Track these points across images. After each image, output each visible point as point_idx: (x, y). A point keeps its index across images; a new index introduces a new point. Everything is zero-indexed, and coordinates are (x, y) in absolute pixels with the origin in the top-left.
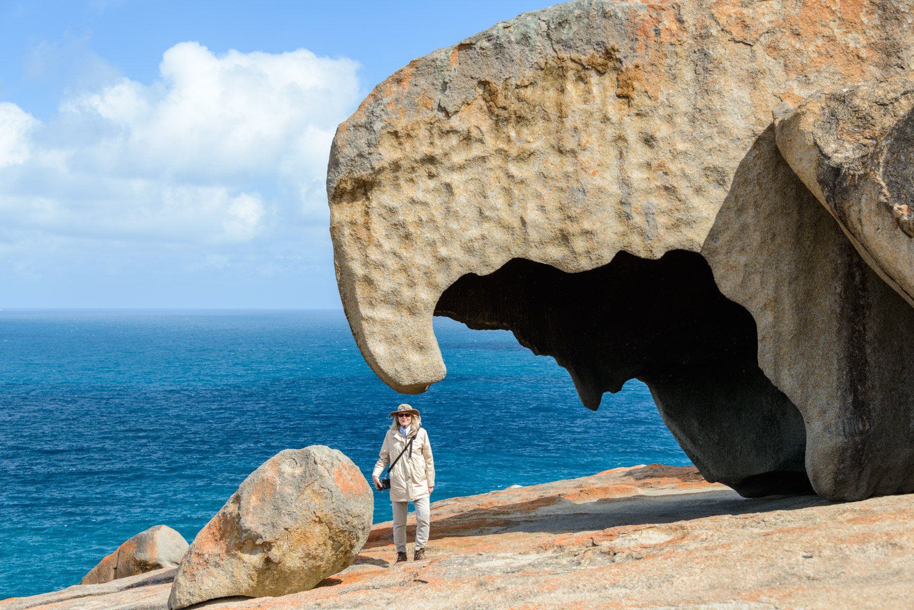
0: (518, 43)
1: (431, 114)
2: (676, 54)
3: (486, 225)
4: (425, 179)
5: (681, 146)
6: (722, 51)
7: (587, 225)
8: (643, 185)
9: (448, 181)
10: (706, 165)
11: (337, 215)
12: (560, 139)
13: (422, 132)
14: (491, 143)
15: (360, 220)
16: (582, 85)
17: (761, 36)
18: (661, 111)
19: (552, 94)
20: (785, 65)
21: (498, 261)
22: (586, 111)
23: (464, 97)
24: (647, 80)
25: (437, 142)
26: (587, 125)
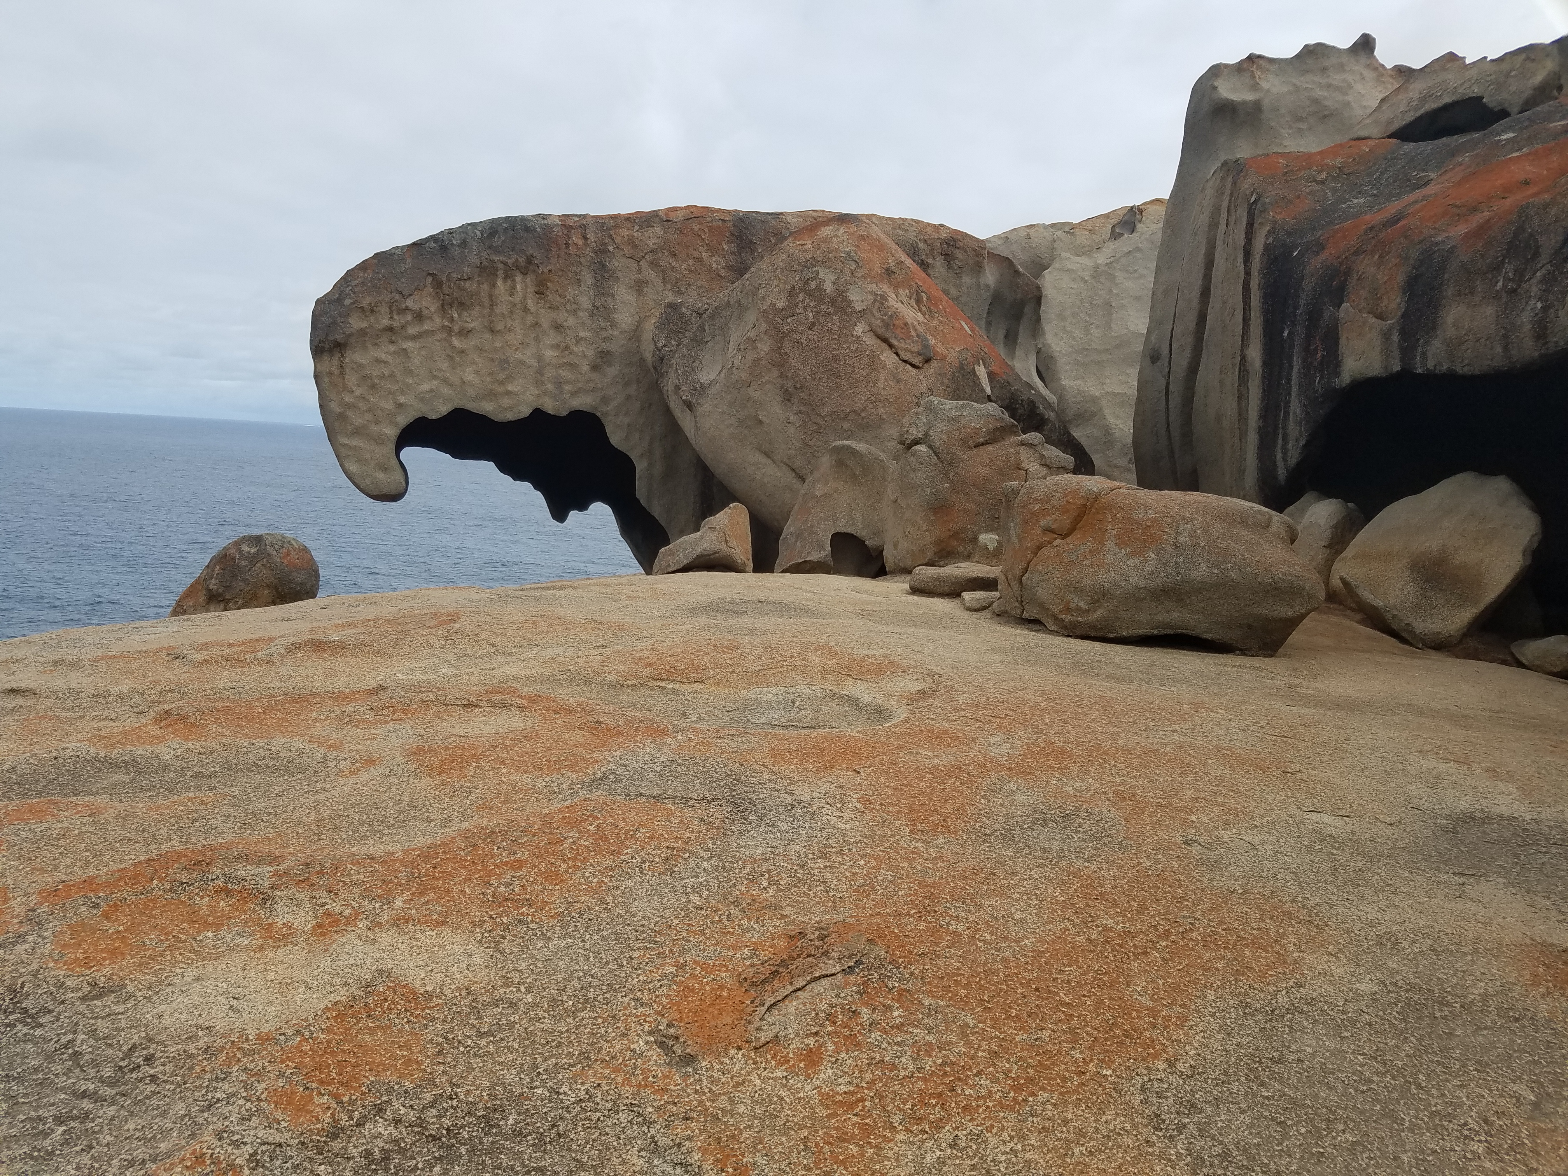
1: (390, 296)
2: (581, 263)
3: (435, 382)
4: (387, 344)
5: (582, 334)
6: (617, 264)
7: (510, 388)
8: (554, 361)
9: (405, 347)
10: (600, 349)
11: (318, 366)
12: (492, 322)
13: (384, 309)
14: (438, 321)
15: (337, 372)
16: (508, 282)
17: (646, 254)
18: (568, 307)
19: (485, 286)
20: (664, 279)
21: (444, 409)
22: (511, 302)
23: (416, 284)
24: (558, 282)
25: (395, 317)
26: (511, 313)
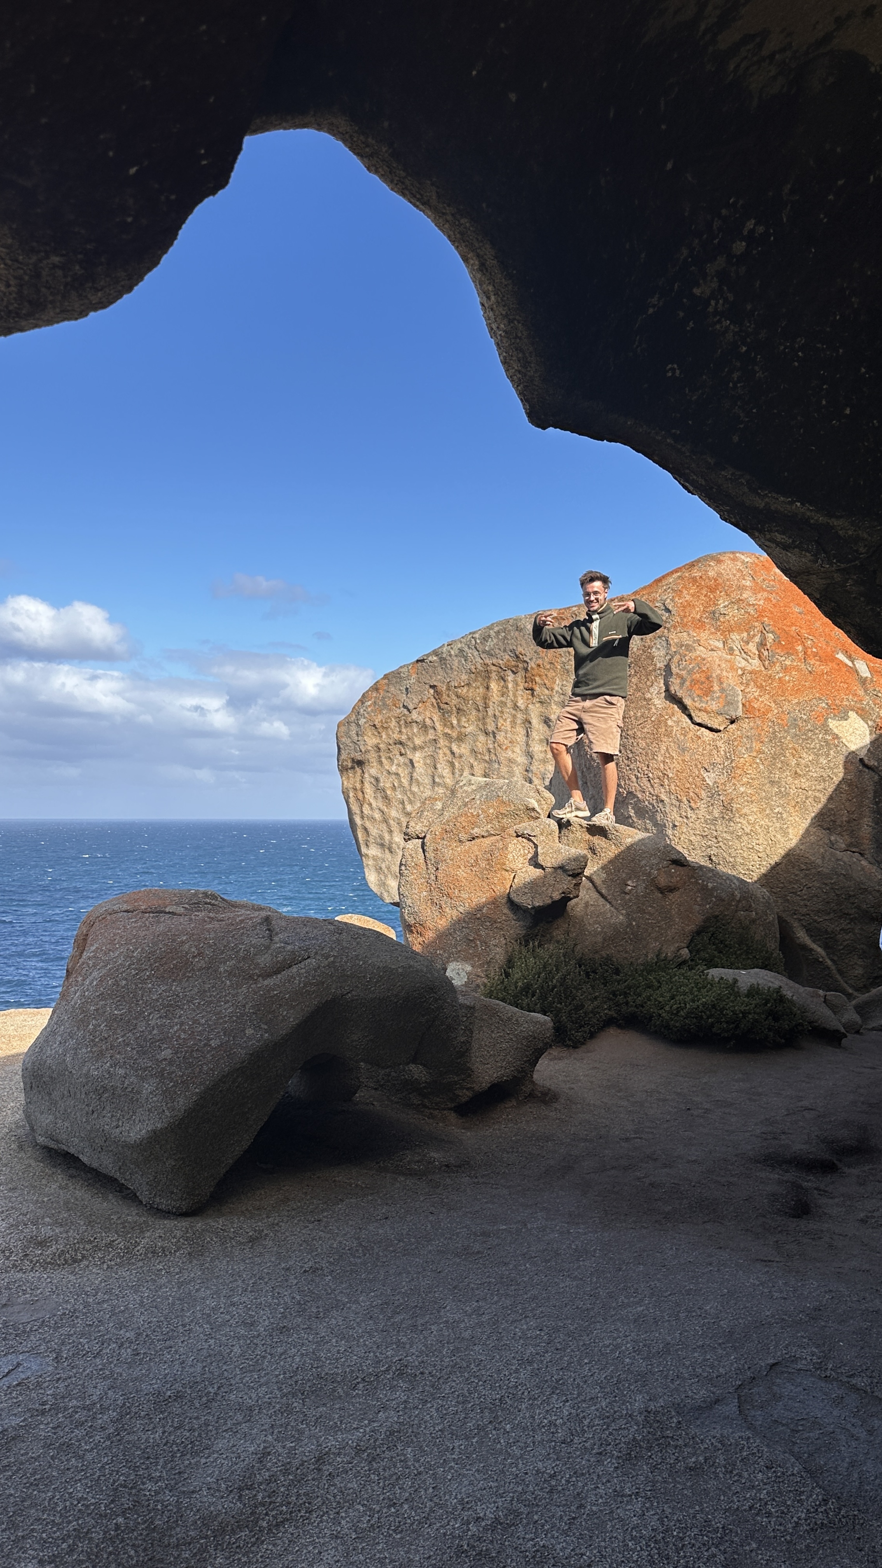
0: (456, 656)
1: (398, 711)
4: (398, 756)
9: (411, 757)
12: (484, 724)
13: (393, 724)
14: (440, 729)
15: (359, 785)
16: (502, 683)
19: (482, 690)
22: (503, 702)
23: (420, 697)
24: (546, 675)
25: (404, 730)
26: (502, 712)
